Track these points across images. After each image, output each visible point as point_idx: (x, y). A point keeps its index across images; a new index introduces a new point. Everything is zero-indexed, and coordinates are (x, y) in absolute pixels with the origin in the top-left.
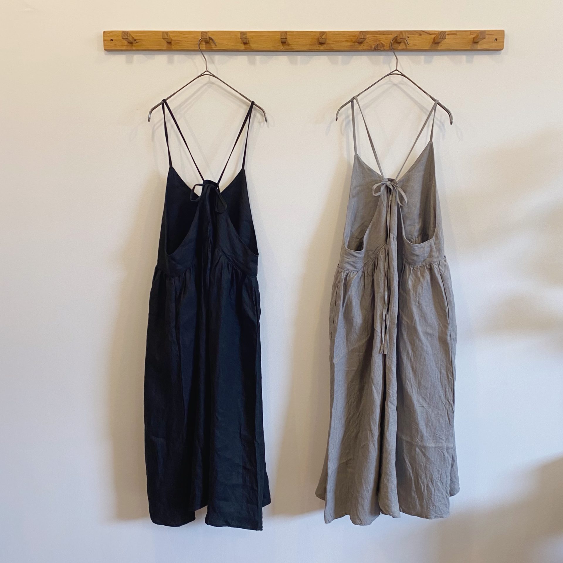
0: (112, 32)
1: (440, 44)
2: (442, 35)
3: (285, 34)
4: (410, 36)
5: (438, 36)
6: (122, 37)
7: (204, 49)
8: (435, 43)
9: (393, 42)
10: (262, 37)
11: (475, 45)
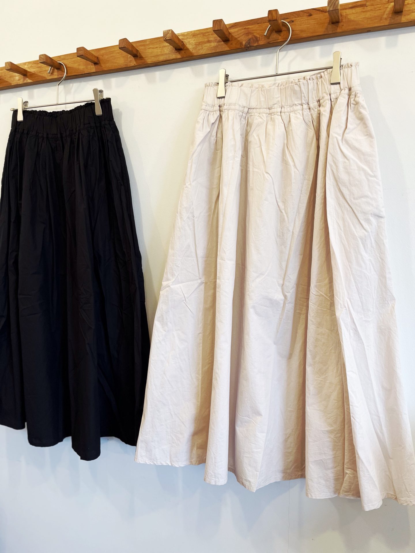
1: (340, 24)
2: (332, 5)
3: (123, 41)
8: (333, 23)
10: (113, 53)
11: (398, 17)
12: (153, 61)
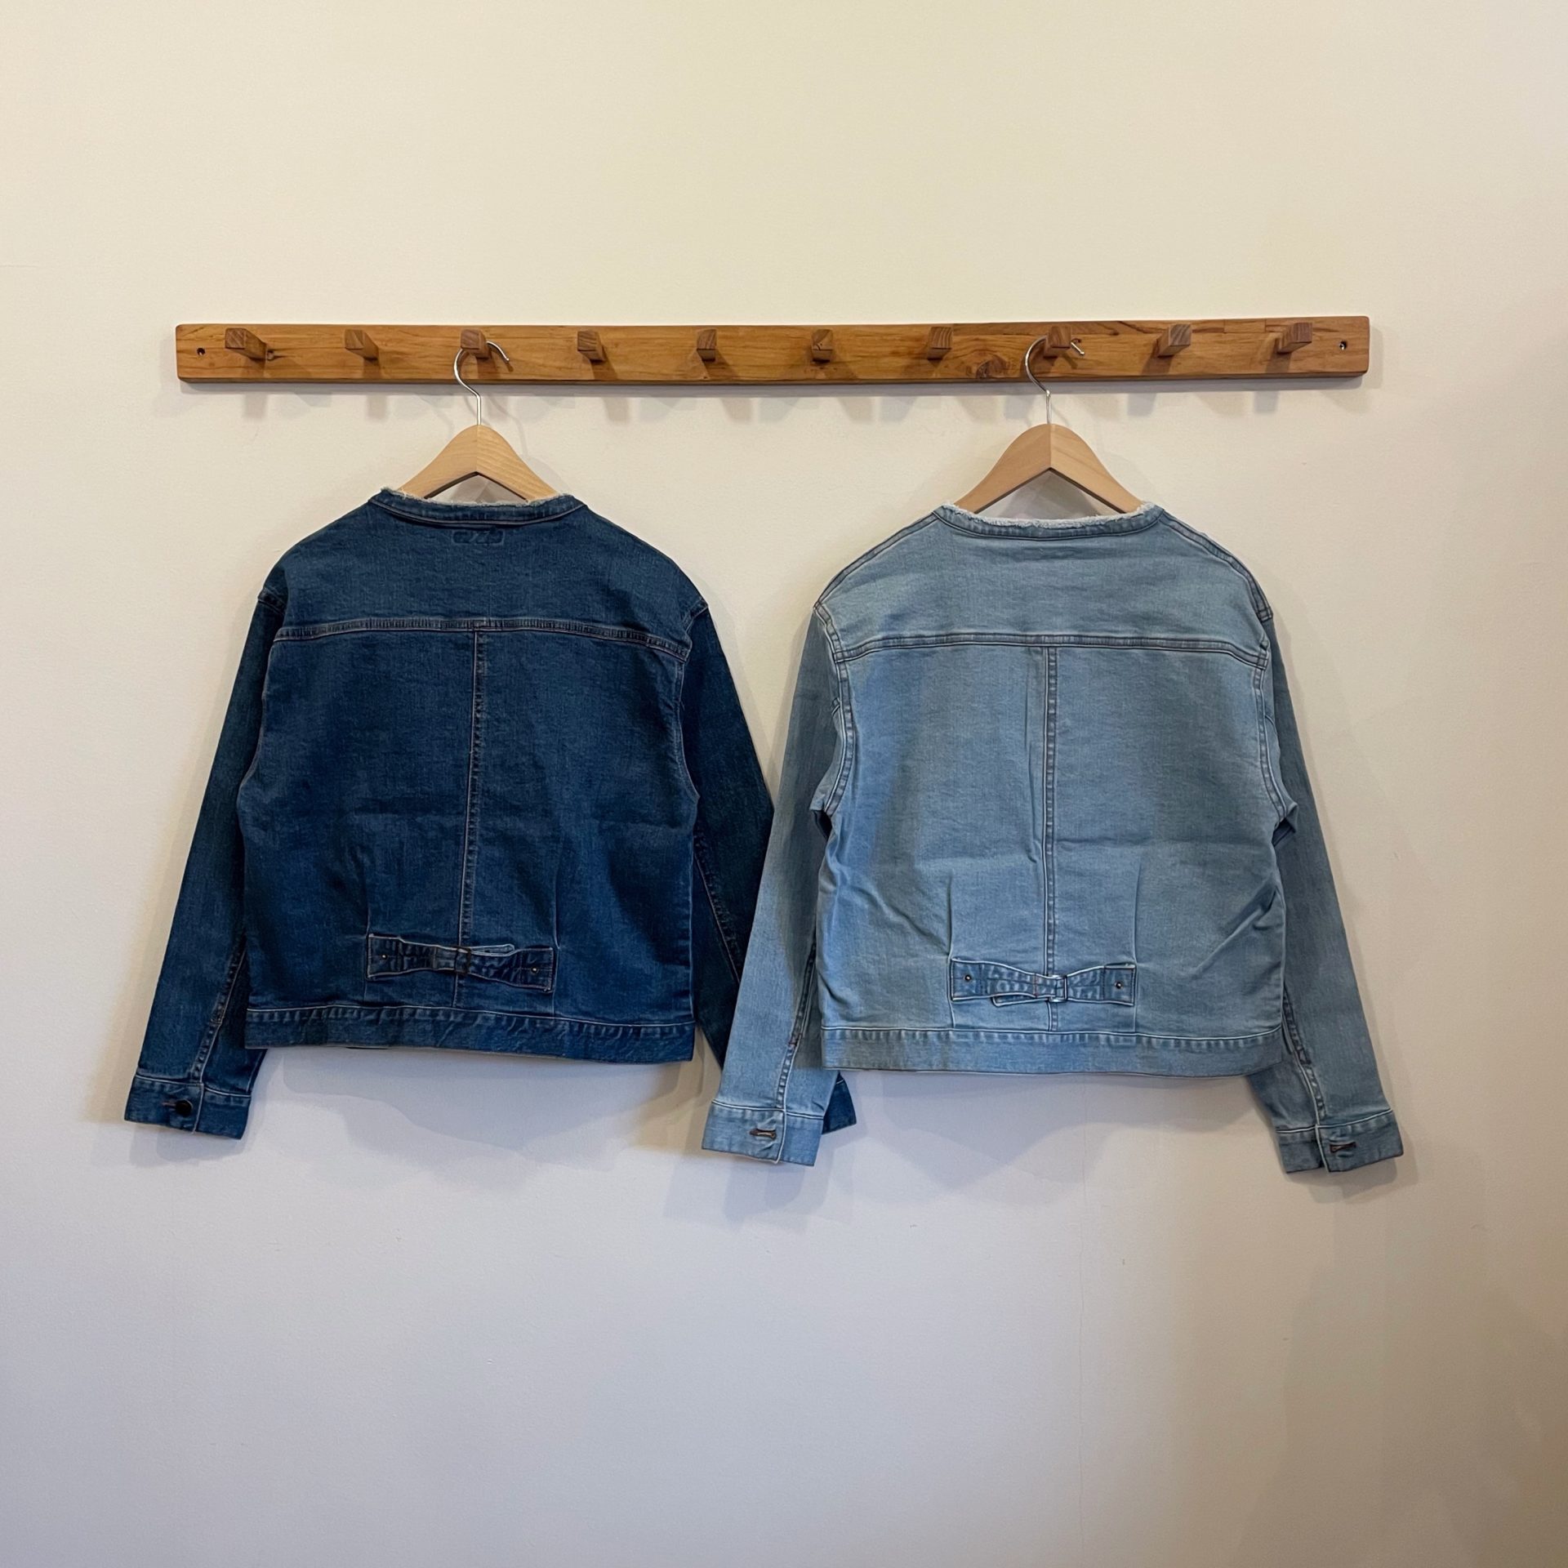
0: (203, 327)
1: (1174, 361)
2: (1179, 332)
3: (710, 336)
4: (1084, 338)
5: (1168, 337)
6: (226, 342)
7: (474, 376)
8: (1162, 357)
9: (1033, 355)
10: (646, 343)
11: (1282, 361)
12: (752, 375)
